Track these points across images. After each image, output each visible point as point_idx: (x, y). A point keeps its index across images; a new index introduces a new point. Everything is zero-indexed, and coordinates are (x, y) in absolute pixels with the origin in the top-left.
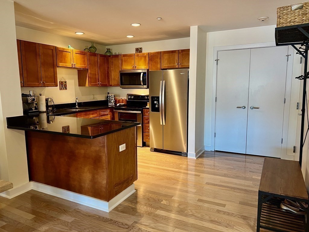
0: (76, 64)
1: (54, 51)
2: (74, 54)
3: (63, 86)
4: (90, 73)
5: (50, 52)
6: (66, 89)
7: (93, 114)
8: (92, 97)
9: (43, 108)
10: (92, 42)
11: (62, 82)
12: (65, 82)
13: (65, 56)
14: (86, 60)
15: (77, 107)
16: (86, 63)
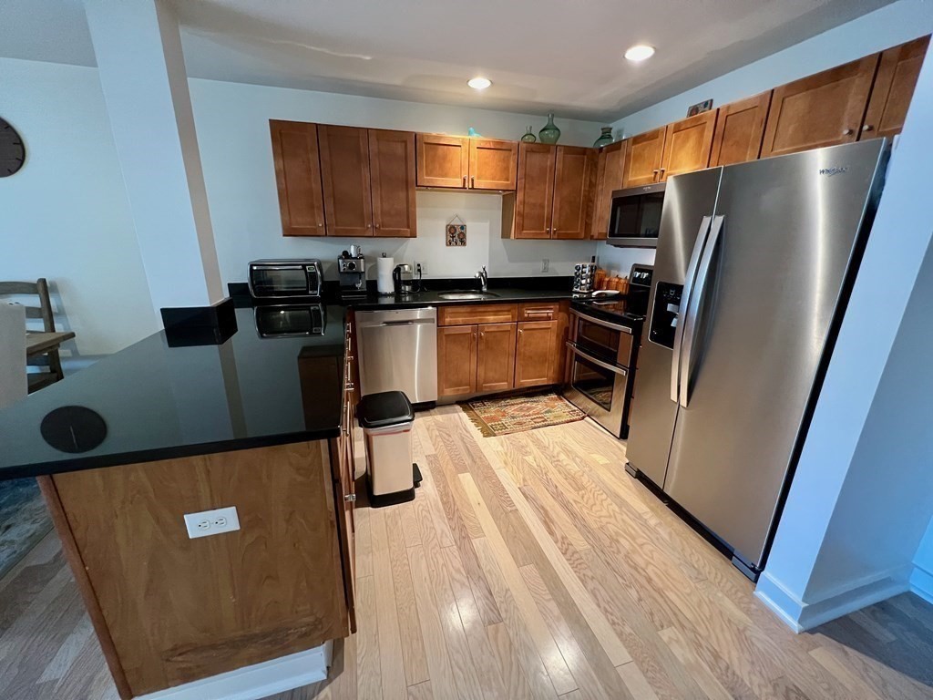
0: (478, 178)
1: (411, 147)
2: (474, 152)
3: (456, 235)
4: (524, 203)
5: (399, 149)
6: (463, 243)
7: (496, 313)
8: (541, 265)
9: (386, 286)
10: (553, 113)
11: (453, 227)
12: (462, 228)
13: (444, 158)
14: (512, 165)
15: (484, 289)
16: (512, 175)
